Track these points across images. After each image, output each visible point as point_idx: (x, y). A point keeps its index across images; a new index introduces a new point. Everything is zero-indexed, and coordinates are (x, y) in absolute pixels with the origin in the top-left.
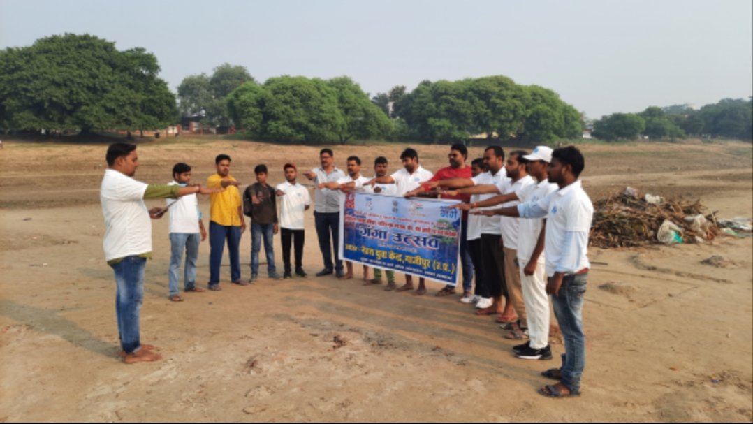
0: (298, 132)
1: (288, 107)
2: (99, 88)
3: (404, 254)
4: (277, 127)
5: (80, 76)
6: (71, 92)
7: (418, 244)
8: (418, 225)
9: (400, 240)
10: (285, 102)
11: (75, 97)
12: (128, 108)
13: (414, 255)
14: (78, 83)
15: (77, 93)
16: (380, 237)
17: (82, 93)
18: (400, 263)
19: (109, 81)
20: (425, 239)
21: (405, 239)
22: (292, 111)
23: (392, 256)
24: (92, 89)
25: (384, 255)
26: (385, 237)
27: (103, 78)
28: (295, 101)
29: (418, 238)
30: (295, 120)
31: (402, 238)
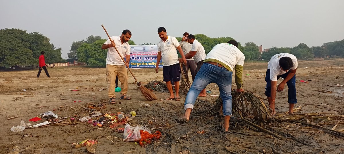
0: (101, 62)
1: (96, 52)
2: (14, 49)
3: (148, 63)
4: (91, 61)
5: (6, 45)
6: (2, 51)
7: (153, 59)
8: (152, 53)
9: (146, 58)
10: (95, 50)
11: (4, 53)
12: (25, 56)
13: (152, 62)
14: (5, 48)
15: (5, 52)
16: (139, 59)
17: (7, 51)
18: (146, 66)
19: (18, 46)
20: (155, 57)
21: (148, 58)
22: (98, 54)
23: (143, 64)
24: (11, 50)
25: (140, 64)
26: (140, 59)
27: (16, 45)
28: (99, 49)
29: (153, 57)
30: (99, 57)
31: (147, 58)
